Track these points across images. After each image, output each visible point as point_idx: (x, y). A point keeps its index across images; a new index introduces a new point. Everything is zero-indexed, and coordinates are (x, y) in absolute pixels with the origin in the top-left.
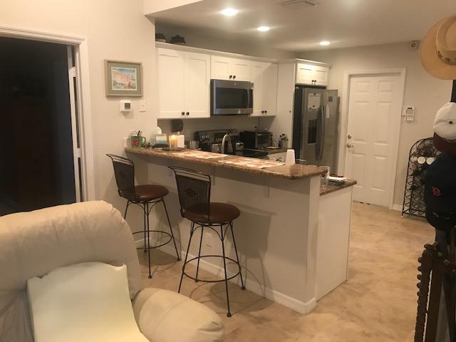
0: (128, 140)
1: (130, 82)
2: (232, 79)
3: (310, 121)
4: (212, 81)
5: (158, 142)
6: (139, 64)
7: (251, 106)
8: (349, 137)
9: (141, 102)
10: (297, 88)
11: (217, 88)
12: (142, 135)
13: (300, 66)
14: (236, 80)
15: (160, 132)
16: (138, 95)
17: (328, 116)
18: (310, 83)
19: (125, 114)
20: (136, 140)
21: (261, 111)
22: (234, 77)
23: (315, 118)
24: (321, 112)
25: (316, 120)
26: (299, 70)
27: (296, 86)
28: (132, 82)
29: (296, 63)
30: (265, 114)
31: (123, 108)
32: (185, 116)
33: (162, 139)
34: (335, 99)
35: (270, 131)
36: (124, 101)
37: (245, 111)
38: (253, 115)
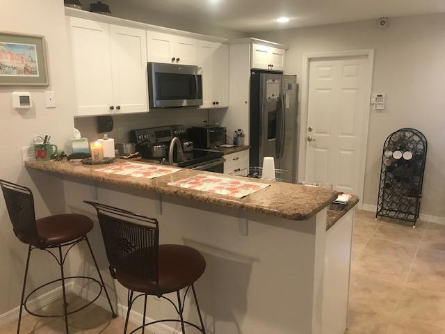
0: (30, 150)
1: (26, 65)
2: (175, 63)
3: (269, 113)
4: (149, 65)
5: (75, 151)
6: (41, 38)
7: (200, 97)
8: (310, 130)
9: (47, 94)
10: (253, 73)
11: (156, 73)
12: (51, 142)
13: (256, 46)
15: (78, 135)
17: (288, 106)
18: (266, 68)
20: (42, 150)
21: (212, 102)
22: (178, 60)
23: (275, 109)
24: (280, 102)
25: (276, 111)
26: (254, 51)
27: (252, 70)
28: (31, 65)
29: (251, 43)
30: (216, 106)
31: (17, 104)
32: (115, 112)
33: (81, 145)
34: (294, 87)
35: (223, 126)
37: (194, 102)
38: (202, 107)
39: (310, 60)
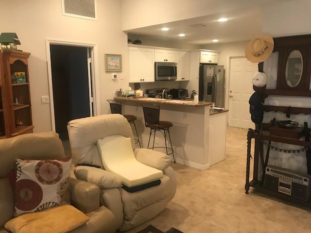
1: (116, 65)
3: (208, 83)
5: (130, 94)
6: (120, 55)
7: (176, 75)
8: (231, 92)
9: (121, 74)
11: (158, 66)
12: (122, 91)
13: (202, 53)
14: (168, 61)
15: (131, 89)
16: (120, 71)
17: (218, 80)
18: (208, 62)
19: (114, 80)
20: (119, 93)
21: (181, 78)
23: (211, 81)
24: (214, 78)
25: (212, 83)
26: (201, 55)
27: (200, 64)
29: (200, 51)
30: (183, 80)
31: (113, 78)
32: (142, 81)
33: (132, 92)
34: (222, 71)
35: (186, 89)
36: (114, 74)
38: (177, 80)
39: (231, 58)
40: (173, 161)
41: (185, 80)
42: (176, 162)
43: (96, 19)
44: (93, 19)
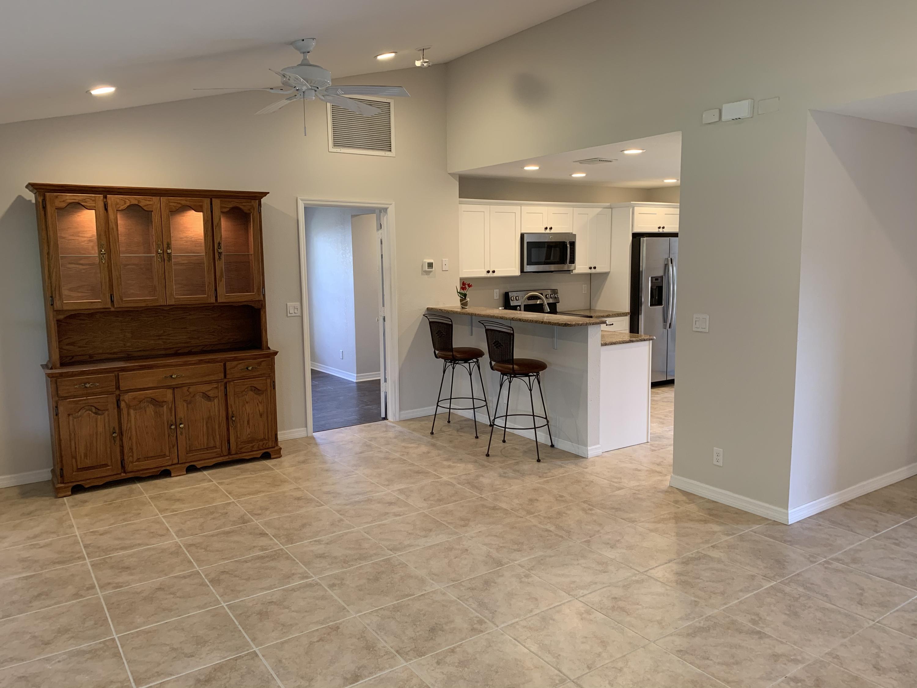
2: (548, 231)
3: (653, 278)
4: (522, 236)
7: (573, 261)
9: (444, 261)
10: (635, 237)
11: (527, 242)
13: (638, 210)
14: (552, 231)
18: (657, 230)
21: (588, 267)
22: (551, 228)
23: (661, 274)
25: (662, 277)
26: (636, 215)
27: (633, 235)
29: (633, 207)
30: (593, 271)
31: (425, 268)
32: (490, 274)
36: (427, 261)
37: (565, 267)
38: (575, 272)
40: (550, 444)
41: (598, 270)
42: (556, 446)
43: (392, 154)
44: (388, 154)
